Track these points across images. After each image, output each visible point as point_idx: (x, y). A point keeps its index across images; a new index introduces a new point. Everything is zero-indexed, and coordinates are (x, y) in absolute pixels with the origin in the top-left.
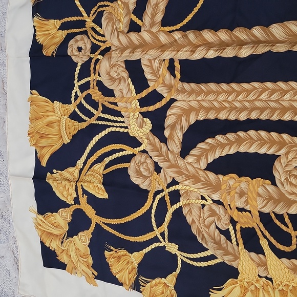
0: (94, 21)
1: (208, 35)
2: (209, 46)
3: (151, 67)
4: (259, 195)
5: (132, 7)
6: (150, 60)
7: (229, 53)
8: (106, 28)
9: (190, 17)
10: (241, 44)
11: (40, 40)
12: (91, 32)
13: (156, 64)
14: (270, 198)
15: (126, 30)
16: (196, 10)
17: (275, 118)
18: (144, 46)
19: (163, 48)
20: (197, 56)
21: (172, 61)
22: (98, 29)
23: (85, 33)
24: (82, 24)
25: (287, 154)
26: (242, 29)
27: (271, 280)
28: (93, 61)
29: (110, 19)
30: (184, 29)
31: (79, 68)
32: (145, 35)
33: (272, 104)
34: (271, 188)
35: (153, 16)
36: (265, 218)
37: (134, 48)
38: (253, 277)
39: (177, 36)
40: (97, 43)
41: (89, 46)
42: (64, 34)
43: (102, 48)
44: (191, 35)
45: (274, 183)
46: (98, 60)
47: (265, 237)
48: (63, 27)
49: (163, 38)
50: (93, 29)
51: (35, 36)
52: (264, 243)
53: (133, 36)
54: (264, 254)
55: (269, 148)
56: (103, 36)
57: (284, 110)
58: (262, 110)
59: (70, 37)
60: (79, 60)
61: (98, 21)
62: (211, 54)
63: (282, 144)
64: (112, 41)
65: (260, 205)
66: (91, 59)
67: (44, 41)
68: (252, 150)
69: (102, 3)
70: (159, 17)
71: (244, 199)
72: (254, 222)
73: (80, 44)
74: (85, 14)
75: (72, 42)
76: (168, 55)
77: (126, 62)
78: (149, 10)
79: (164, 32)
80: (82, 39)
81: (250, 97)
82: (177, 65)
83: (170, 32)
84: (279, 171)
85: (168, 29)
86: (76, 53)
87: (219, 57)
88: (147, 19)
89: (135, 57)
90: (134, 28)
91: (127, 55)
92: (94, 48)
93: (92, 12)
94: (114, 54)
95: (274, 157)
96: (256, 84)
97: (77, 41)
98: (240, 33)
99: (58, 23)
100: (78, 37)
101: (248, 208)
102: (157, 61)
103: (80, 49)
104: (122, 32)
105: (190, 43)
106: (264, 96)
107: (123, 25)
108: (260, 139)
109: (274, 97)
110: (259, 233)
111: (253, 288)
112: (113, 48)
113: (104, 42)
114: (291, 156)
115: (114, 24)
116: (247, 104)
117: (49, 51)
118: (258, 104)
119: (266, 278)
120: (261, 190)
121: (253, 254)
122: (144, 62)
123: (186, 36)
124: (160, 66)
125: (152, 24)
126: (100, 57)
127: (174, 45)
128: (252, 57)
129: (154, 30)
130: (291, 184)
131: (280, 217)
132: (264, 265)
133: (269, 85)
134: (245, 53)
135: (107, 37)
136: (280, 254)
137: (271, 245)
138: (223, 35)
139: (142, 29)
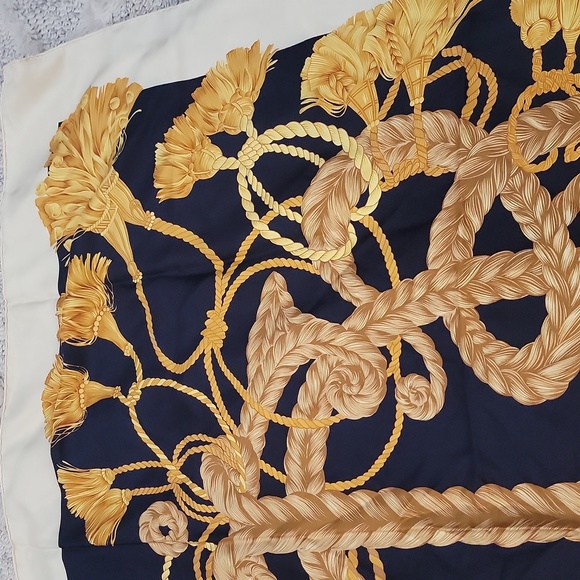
0: (183, 470)
1: (424, 498)
2: (435, 522)
3: (322, 566)
5: (258, 446)
6: (317, 555)
7: (479, 537)
8: (211, 488)
9: (380, 462)
10: (503, 523)
11: (78, 509)
12: (180, 494)
13: (332, 561)
15: (255, 492)
16: (389, 449)
18: (296, 524)
19: (338, 525)
20: (412, 540)
21: (362, 552)
22: (196, 489)
23: (169, 496)
24: (159, 476)
26: (493, 487)
28: (198, 553)
29: (217, 469)
30: (373, 485)
31: (167, 565)
32: (293, 500)
35: (305, 460)
37: (281, 530)
39: (363, 499)
40: (199, 518)
41: (183, 525)
42: (124, 496)
43: (212, 527)
44: (391, 498)
46: (206, 554)
48: (120, 482)
49: (335, 506)
50: (184, 487)
51: (64, 502)
53: (272, 503)
56: (209, 503)
59: (138, 506)
60: (169, 550)
61: (192, 468)
62: (443, 538)
64: (228, 511)
66: (191, 550)
67: (85, 510)
69: (194, 438)
70: (318, 463)
73: (164, 521)
74: (162, 456)
75: (145, 517)
76: (352, 540)
77: (268, 557)
78: (294, 450)
79: (334, 493)
80: (167, 511)
82: (375, 559)
83: (347, 492)
85: (340, 486)
86: (158, 537)
87: (458, 544)
88: (293, 465)
89: (285, 546)
90: (271, 488)
91: (265, 543)
92: (195, 529)
93: (177, 452)
94: (240, 541)
97: (156, 515)
98: (491, 496)
99: (109, 475)
100: (158, 506)
102: (332, 556)
103: (165, 531)
104: (247, 495)
105: (393, 516)
107: (247, 481)
112: (234, 528)
113: (213, 515)
115: (226, 479)
117: (100, 535)
122: (306, 559)
123: (380, 501)
124: (341, 565)
125: (307, 479)
126: (210, 546)
127: (358, 518)
128: (528, 548)
129: (314, 489)
134: (512, 538)
135: (218, 506)
138: (456, 498)
139: (289, 491)
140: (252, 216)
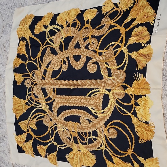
0: (32, 75)
1: (63, 82)
2: (63, 85)
3: (48, 90)
4: (77, 127)
5: (43, 72)
6: (48, 88)
7: (68, 87)
8: (35, 78)
9: (58, 76)
10: (71, 85)
11: (16, 80)
12: (31, 79)
13: (50, 89)
14: (79, 128)
15: (41, 79)
16: (60, 74)
17: (80, 106)
18: (46, 84)
19: (51, 84)
20: (60, 87)
21: (54, 88)
22: (33, 78)
23: (29, 79)
24: (29, 76)
25: (83, 116)
26: (71, 81)
27: (81, 151)
28: (32, 87)
29: (37, 75)
30: (57, 79)
31: (28, 89)
32: (46, 80)
33: (79, 102)
34: (79, 125)
35: (49, 75)
36: (79, 133)
37: (44, 84)
38: (76, 151)
39: (55, 81)
40: (33, 82)
41: (31, 83)
42: (23, 78)
43: (35, 83)
44: (59, 81)
45: (80, 124)
46: (33, 87)
47: (79, 139)
48: (23, 76)
49: (51, 82)
50: (32, 77)
51: (14, 78)
52: (78, 141)
53: (43, 80)
54: (78, 144)
55: (79, 114)
56: (35, 80)
57: (82, 104)
58: (77, 103)
59: (25, 79)
60: (28, 86)
61: (33, 75)
62: (64, 87)
63: (82, 113)
64: (37, 81)
65: (77, 130)
66: (31, 86)
67: (17, 80)
68: (75, 115)
69: (34, 70)
70: (50, 75)
71: (74, 128)
72: (76, 135)
73: (28, 82)
74: (29, 73)
75: (26, 81)
76: (53, 87)
77: (41, 88)
78: (47, 73)
79: (52, 80)
80: (29, 81)
81: (74, 100)
82: (55, 89)
83: (53, 80)
84: (81, 120)
85: (53, 79)
86: (27, 84)
87: (66, 88)
88: (47, 75)
89: (44, 87)
90: (43, 78)
91: (42, 86)
92: (32, 83)
93: (32, 72)
94: (38, 85)
95: (80, 116)
96: (75, 96)
97: (27, 81)
98: (71, 82)
99: (22, 75)
100: (28, 80)
101: (75, 131)
102: (50, 88)
103: (28, 83)
104: (40, 79)
105: (59, 84)
106: (77, 100)
107: (40, 77)
108: (76, 111)
109: (79, 100)
110: (77, 138)
111: (76, 154)
112: (38, 84)
113: (35, 82)
114: (84, 116)
115: (38, 77)
116: (73, 102)
117: (19, 83)
118: (76, 102)
119: (79, 150)
120: (77, 126)
121: (76, 144)
122: (46, 89)
123: (57, 82)
124: (51, 90)
125: (48, 78)
126: (34, 86)
127: (54, 84)
128: (74, 89)
129: (49, 79)
130: (84, 124)
131: (82, 133)
132: (79, 147)
133: (78, 96)
134: (72, 87)
135: (36, 81)
136: (82, 144)
137: (80, 141)
138: (67, 82)
139: (46, 79)
140: (47, 38)
